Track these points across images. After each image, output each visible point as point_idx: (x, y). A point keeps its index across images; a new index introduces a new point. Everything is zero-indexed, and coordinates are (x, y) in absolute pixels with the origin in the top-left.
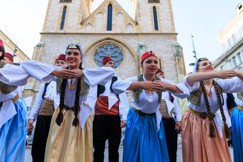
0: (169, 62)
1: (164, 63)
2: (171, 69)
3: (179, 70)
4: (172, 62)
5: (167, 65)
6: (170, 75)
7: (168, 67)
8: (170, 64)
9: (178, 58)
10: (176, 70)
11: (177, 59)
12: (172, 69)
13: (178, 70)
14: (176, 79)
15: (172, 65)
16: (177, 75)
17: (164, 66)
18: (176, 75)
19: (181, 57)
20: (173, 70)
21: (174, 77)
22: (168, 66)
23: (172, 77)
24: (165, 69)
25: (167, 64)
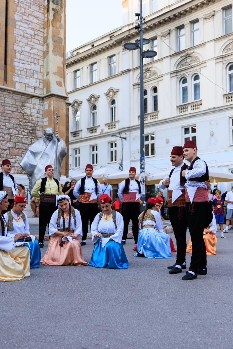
0: (29, 11)
1: (18, 8)
2: (32, 33)
3: (54, 42)
4: (36, 14)
5: (25, 17)
6: (28, 49)
7: (26, 26)
8: (31, 18)
9: (55, 6)
10: (45, 39)
11: (53, 9)
12: (36, 33)
13: (50, 41)
14: (41, 62)
15: (35, 21)
16: (46, 53)
17: (17, 17)
18: (41, 54)
19: (61, 7)
20: (37, 37)
21: (38, 58)
22: (27, 22)
23: (32, 56)
24: (17, 27)
25: (24, 14)
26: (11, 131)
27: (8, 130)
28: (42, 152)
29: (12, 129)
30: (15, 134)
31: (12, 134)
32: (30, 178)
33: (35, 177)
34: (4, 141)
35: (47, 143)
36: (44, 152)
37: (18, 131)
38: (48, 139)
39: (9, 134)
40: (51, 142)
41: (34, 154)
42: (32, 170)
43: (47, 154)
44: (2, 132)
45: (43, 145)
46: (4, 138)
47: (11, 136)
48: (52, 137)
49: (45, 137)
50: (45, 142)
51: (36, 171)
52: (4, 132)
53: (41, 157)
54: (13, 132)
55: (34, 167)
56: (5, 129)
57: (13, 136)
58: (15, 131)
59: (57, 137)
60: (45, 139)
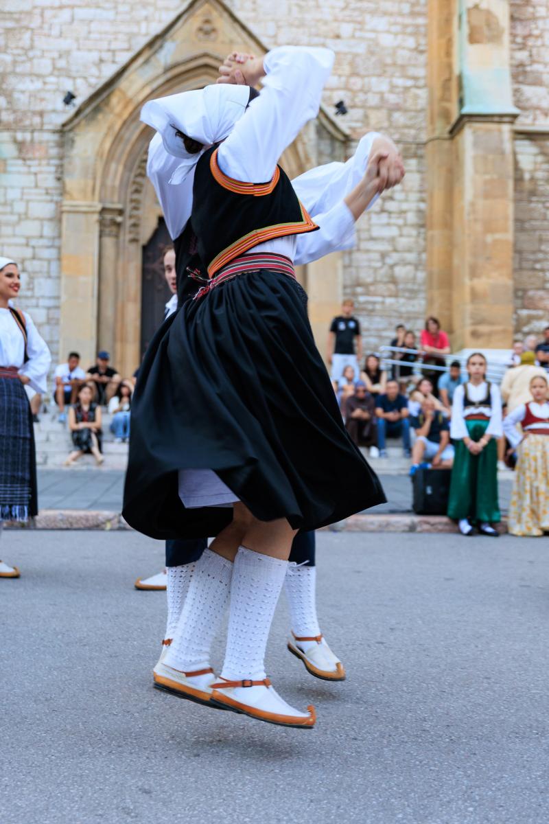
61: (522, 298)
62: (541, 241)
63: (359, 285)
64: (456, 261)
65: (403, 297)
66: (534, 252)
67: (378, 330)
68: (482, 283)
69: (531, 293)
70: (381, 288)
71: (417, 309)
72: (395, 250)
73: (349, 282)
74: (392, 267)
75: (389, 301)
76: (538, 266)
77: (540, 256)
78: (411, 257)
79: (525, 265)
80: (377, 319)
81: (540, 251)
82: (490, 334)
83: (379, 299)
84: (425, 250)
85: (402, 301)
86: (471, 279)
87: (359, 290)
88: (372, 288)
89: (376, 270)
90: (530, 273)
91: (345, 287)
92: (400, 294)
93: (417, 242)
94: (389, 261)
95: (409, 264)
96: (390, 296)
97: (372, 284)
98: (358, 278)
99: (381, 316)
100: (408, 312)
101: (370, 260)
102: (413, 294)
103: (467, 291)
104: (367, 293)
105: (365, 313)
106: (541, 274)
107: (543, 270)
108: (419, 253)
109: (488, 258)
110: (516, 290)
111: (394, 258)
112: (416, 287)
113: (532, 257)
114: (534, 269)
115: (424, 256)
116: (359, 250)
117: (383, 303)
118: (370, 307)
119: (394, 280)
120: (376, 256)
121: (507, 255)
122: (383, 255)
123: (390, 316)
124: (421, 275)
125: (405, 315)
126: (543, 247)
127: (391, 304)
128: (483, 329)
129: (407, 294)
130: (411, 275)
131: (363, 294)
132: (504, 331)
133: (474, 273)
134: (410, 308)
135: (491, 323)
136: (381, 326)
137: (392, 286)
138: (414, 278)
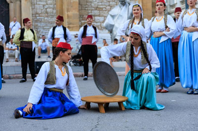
26: (111, 3)
27: (108, 3)
28: (118, 14)
29: (111, 1)
30: (114, 5)
31: (112, 5)
32: (111, 34)
33: (113, 34)
34: (106, 11)
35: (122, 7)
36: (119, 15)
37: (116, 3)
38: (122, 4)
39: (109, 6)
40: (125, 6)
41: (113, 16)
42: (111, 28)
43: (121, 16)
44: (104, 4)
45: (119, 9)
46: (105, 8)
47: (111, 7)
48: (125, 3)
49: (121, 3)
50: (120, 7)
51: (114, 29)
52: (106, 4)
53: (118, 18)
54: (113, 4)
55: (112, 26)
56: (106, 2)
57: (113, 6)
58: (114, 3)
59: (128, 2)
60: (121, 5)
61: (82, 17)
62: (87, 2)
63: (37, 14)
64: (64, 7)
65: (50, 17)
66: (85, 5)
67: (43, 26)
68: (70, 13)
69: (85, 16)
70: (43, 15)
71: (54, 20)
72: (47, 4)
73: (34, 13)
74: (46, 9)
75: (46, 18)
76: (86, 9)
77: (87, 6)
78: (52, 6)
79: (83, 8)
80: (43, 23)
81: (87, 5)
82: (73, 27)
83: (43, 18)
84: (55, 4)
85: (49, 18)
86: (67, 12)
87: (37, 15)
88: (41, 15)
89: (42, 10)
90: (84, 11)
91: (32, 14)
92: (49, 16)
93: (53, 2)
94: (45, 7)
95: (51, 8)
96: (46, 17)
97: (41, 14)
98: (36, 12)
99: (44, 23)
100: (51, 21)
101: (40, 7)
102: (53, 16)
103: (66, 15)
104: (39, 16)
105: (39, 22)
106: (87, 11)
107: (88, 10)
108: (54, 5)
109: (72, 7)
110: (80, 15)
111: (47, 6)
112: (53, 14)
113: (85, 6)
114: (85, 10)
115: (55, 6)
116: (36, 4)
117: (44, 19)
118: (40, 20)
119: (47, 13)
120: (42, 6)
121: (77, 6)
122: (44, 6)
123: (46, 23)
124: (55, 11)
125: (50, 22)
126: (88, 4)
127: (46, 19)
128: (71, 26)
129: (51, 16)
130: (52, 11)
131: (38, 17)
132: (77, 26)
133: (68, 11)
134: (52, 20)
135: (73, 24)
136: (44, 25)
137: (46, 14)
138: (53, 12)
